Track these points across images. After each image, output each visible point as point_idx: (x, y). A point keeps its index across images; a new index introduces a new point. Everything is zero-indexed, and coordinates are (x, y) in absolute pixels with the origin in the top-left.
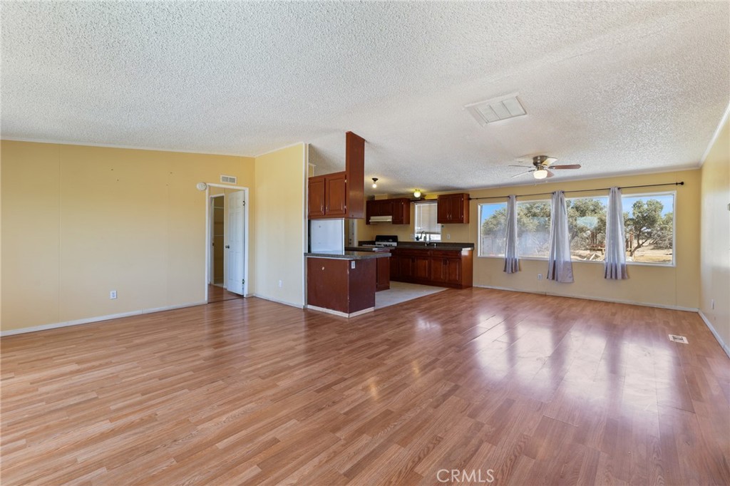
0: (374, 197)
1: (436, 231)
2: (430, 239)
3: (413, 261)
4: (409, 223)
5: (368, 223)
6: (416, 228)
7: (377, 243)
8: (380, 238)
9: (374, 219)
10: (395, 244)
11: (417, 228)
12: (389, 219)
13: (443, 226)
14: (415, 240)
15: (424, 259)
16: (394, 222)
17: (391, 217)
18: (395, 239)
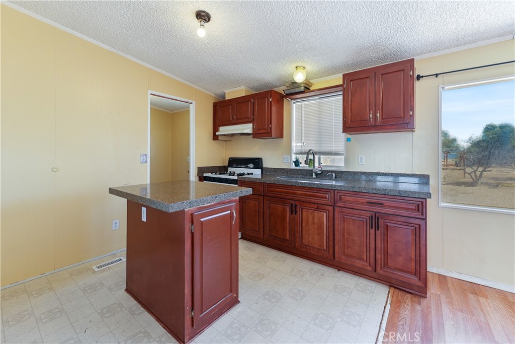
0: (224, 96)
1: (333, 148)
2: (320, 163)
3: (294, 211)
4: (281, 136)
5: (215, 137)
6: (294, 144)
7: (230, 169)
8: (235, 162)
9: (224, 130)
10: (257, 173)
11: (296, 145)
12: (248, 128)
13: (348, 140)
14: (293, 166)
15: (317, 209)
16: (256, 134)
17: (251, 125)
18: (257, 163)
